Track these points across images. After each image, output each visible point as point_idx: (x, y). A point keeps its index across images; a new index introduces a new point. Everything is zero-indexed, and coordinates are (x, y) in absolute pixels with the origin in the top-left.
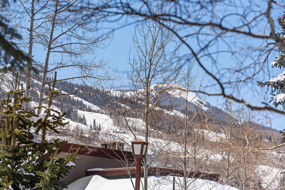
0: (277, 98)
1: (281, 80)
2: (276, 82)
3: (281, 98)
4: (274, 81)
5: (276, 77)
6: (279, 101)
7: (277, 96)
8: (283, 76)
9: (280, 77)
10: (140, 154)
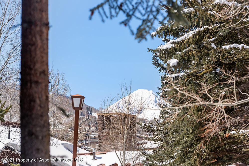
0: (170, 62)
1: (169, 48)
2: (165, 49)
3: (174, 62)
4: (163, 48)
5: (164, 45)
6: (172, 65)
7: (170, 61)
8: (171, 44)
9: (167, 45)
10: (79, 107)
